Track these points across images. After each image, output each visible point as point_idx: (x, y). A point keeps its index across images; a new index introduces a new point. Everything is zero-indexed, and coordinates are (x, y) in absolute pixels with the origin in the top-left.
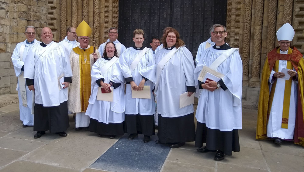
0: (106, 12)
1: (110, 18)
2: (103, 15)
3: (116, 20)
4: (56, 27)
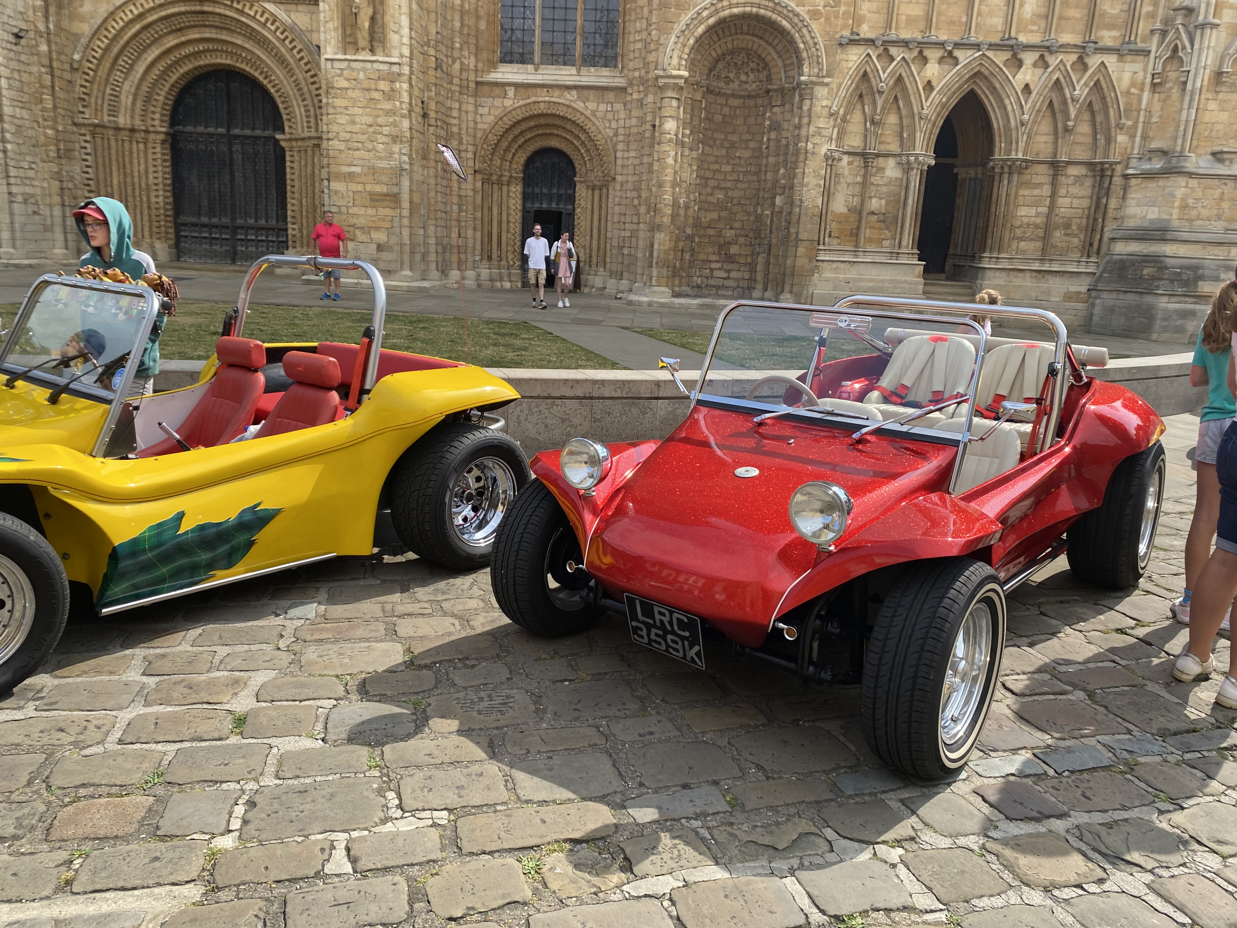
0: (155, 172)
1: (160, 180)
2: (151, 176)
3: (169, 182)
4: (93, 188)
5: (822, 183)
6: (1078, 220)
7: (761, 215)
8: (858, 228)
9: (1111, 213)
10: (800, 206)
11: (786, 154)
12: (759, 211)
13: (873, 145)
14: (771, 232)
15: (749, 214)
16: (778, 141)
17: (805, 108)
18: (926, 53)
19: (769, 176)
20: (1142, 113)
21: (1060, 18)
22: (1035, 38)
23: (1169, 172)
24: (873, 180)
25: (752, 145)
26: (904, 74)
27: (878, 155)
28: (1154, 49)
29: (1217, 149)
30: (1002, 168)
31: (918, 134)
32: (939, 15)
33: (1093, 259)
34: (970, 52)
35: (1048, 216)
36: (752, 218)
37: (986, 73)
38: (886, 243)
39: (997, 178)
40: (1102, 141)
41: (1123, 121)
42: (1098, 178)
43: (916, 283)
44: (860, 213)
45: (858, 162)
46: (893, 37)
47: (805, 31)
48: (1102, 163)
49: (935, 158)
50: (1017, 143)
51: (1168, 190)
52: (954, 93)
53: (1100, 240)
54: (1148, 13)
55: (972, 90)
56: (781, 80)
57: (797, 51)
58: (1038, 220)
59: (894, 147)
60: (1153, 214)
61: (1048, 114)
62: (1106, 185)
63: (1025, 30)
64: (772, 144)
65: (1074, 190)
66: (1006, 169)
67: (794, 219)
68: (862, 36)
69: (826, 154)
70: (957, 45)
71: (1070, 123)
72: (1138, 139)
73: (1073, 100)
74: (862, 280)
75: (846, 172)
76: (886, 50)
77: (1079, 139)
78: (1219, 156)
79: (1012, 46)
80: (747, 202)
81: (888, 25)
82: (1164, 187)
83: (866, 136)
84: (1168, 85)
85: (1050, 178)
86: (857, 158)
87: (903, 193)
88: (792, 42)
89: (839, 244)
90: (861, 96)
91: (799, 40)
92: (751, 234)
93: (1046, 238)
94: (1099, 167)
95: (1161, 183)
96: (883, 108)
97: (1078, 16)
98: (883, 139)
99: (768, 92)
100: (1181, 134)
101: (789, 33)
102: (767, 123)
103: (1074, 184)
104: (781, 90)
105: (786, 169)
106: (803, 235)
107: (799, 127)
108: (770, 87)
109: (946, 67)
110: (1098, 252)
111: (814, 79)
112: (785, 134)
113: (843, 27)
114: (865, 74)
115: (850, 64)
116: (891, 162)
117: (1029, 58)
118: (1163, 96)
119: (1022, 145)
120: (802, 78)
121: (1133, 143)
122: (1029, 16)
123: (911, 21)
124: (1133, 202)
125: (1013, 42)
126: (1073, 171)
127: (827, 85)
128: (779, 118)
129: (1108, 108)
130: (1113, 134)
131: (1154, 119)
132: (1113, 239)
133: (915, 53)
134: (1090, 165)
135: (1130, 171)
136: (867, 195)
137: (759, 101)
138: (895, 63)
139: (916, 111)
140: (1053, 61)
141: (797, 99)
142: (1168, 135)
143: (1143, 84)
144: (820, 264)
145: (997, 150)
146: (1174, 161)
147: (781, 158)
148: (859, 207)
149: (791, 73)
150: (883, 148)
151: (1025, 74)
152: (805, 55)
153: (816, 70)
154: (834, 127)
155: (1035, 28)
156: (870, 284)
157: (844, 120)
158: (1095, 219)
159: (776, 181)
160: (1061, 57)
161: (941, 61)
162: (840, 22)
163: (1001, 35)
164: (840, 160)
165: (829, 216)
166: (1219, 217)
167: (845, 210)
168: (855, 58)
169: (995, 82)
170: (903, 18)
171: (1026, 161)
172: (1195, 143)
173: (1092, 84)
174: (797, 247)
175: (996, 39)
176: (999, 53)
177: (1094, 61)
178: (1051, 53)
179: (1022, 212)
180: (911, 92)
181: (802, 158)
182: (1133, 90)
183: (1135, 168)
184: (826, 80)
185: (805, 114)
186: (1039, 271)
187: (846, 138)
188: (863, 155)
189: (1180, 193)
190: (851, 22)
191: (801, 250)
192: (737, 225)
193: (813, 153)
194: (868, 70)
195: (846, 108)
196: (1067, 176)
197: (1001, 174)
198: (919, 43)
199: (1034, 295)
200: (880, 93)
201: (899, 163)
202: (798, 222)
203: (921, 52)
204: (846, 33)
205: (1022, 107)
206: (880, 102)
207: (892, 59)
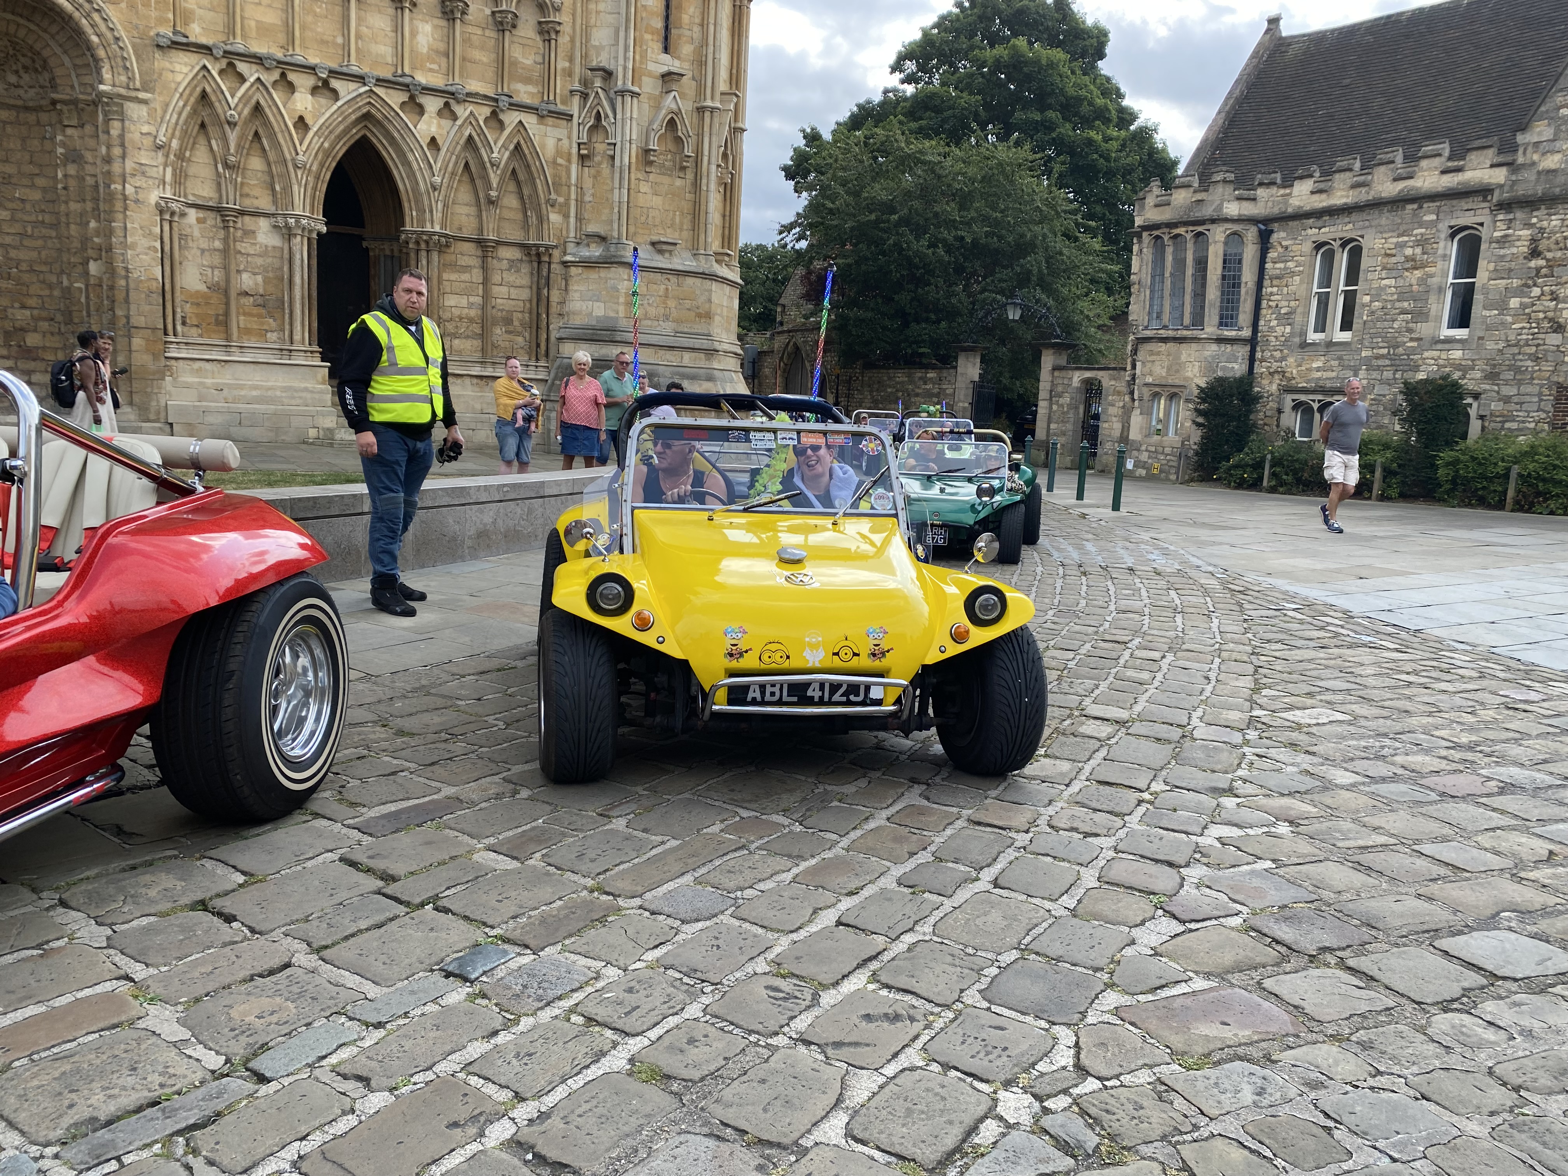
5: (158, 245)
6: (520, 315)
7: (68, 289)
8: (227, 314)
9: (554, 308)
10: (127, 278)
11: (96, 200)
12: (66, 283)
13: (231, 197)
14: (89, 315)
15: (51, 287)
16: (81, 179)
17: (114, 132)
18: (292, 77)
19: (74, 229)
20: (573, 188)
21: (464, 59)
22: (437, 81)
23: (609, 262)
24: (239, 246)
25: (40, 182)
26: (262, 102)
27: (242, 213)
28: (576, 115)
29: (655, 238)
30: (417, 243)
31: (295, 188)
32: (303, 28)
33: (542, 363)
34: (352, 86)
35: (483, 307)
36: (57, 293)
37: (379, 116)
38: (272, 336)
39: (413, 255)
40: (533, 220)
41: (553, 196)
42: (535, 265)
43: (321, 392)
44: (226, 293)
45: (212, 219)
46: (240, 48)
47: (96, 16)
48: (537, 246)
49: (326, 224)
50: (431, 211)
51: (611, 283)
52: (339, 138)
53: (548, 340)
54: (564, 70)
55: (364, 137)
56: (72, 87)
57: (89, 47)
58: (473, 313)
59: (264, 203)
60: (599, 310)
61: (466, 178)
62: (545, 274)
63: (422, 68)
64: (72, 183)
65: (510, 277)
66: (423, 246)
67: (120, 296)
68: (192, 39)
69: (157, 205)
70: (333, 73)
71: (493, 193)
72: (572, 220)
73: (492, 165)
74: (241, 387)
75: (196, 233)
76: (231, 65)
77: (507, 214)
78: (659, 247)
79: (407, 86)
80: (44, 268)
81: (231, 30)
82: (606, 279)
83: (219, 184)
84: (597, 159)
85: (480, 260)
86: (211, 215)
87: (286, 268)
88: (78, 32)
89: (201, 336)
90: (203, 126)
91: (89, 30)
92: (59, 317)
93: (484, 335)
94: (533, 252)
95: (603, 273)
96: (239, 146)
97: (485, 59)
98: (246, 190)
99: (54, 102)
100: (616, 217)
101: (70, 17)
102: (60, 150)
103: (509, 270)
104: (74, 102)
105: (98, 220)
106: (138, 320)
107: (108, 160)
108: (54, 96)
109: (323, 101)
110: (547, 355)
111: (123, 91)
112: (89, 169)
113: (161, 21)
114: (204, 95)
115: (179, 78)
116: (263, 224)
117: (432, 104)
118: (593, 171)
119: (437, 216)
120: (102, 87)
121: (568, 223)
122: (425, 50)
123: (264, 30)
124: (577, 296)
125: (407, 80)
126: (507, 253)
127: (145, 102)
128: (78, 144)
129: (534, 179)
130: (544, 212)
131: (588, 198)
132: (560, 339)
133: (276, 75)
134: (524, 247)
135: (568, 258)
136: (233, 267)
137: (44, 117)
138: (247, 85)
139: (288, 156)
140: (462, 111)
141: (101, 117)
142: (604, 218)
143: (570, 154)
144: (173, 362)
145: (408, 220)
146: (612, 248)
147: (89, 206)
148: (223, 284)
149: (87, 79)
150: (249, 204)
151: (429, 124)
152: (101, 53)
153: (123, 78)
154: (166, 165)
155: (435, 67)
156: (254, 393)
157: (180, 156)
158: (538, 315)
159: (85, 241)
160: (471, 108)
161: (314, 90)
162: (154, 14)
163: (393, 69)
164: (183, 215)
165: (178, 294)
166: (666, 318)
167: (203, 288)
168: (185, 70)
169: (391, 128)
170: (253, 24)
171: (446, 236)
172: (632, 229)
173: (512, 147)
174: (129, 337)
175: (387, 74)
176: (391, 91)
177: (511, 119)
178: (458, 102)
179: (451, 301)
180: (277, 129)
181: (119, 206)
182: (560, 161)
183: (574, 255)
184: (142, 95)
185: (116, 142)
186: (481, 377)
187: (189, 184)
188: (218, 210)
189: (624, 286)
190: (171, 16)
191: (137, 342)
192: (32, 302)
193: (137, 201)
194: (208, 89)
195: (181, 139)
196: (500, 260)
197: (418, 251)
198: (279, 62)
199: (478, 406)
200: (232, 124)
201: (275, 227)
202: (127, 300)
203: (283, 75)
204: (167, 31)
205: (431, 167)
206: (233, 137)
207: (242, 79)
